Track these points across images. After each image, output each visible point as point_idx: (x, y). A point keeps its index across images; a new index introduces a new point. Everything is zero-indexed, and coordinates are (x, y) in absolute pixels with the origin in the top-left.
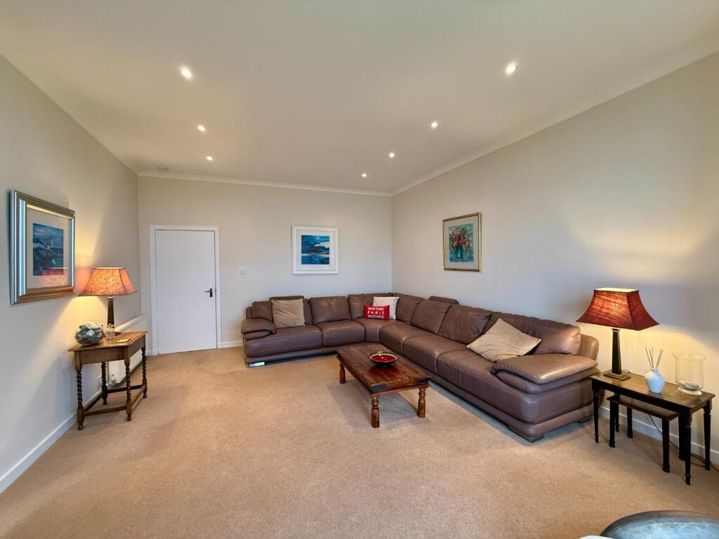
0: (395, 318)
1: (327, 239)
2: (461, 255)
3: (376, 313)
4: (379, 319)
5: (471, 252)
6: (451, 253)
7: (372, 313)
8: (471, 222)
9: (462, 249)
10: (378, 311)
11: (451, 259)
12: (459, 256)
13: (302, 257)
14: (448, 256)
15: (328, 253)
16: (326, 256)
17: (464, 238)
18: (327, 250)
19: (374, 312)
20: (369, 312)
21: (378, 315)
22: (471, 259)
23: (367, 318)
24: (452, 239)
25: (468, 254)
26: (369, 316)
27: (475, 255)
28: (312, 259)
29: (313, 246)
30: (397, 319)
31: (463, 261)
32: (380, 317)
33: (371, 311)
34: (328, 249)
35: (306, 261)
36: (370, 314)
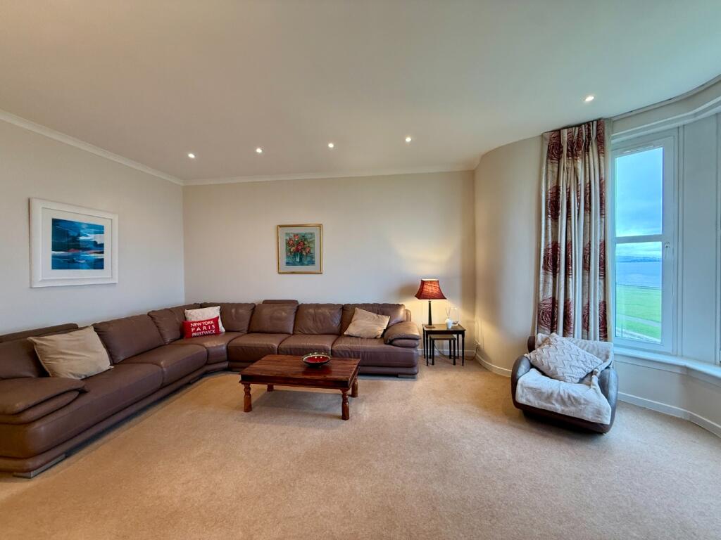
0: (224, 331)
1: (100, 230)
2: (301, 259)
3: (204, 328)
4: (207, 335)
5: (312, 257)
6: (288, 257)
7: (199, 329)
8: (312, 232)
9: (301, 255)
10: (207, 326)
11: (288, 264)
12: (298, 260)
13: (54, 257)
14: (284, 260)
15: (102, 252)
16: (99, 256)
17: (304, 244)
18: (100, 247)
19: (201, 327)
20: (193, 329)
21: (208, 330)
22: (312, 263)
23: (192, 337)
24: (289, 244)
25: (309, 259)
26: (194, 334)
27: (317, 259)
28: (73, 261)
29: (75, 239)
30: (226, 331)
31: (303, 264)
32: (210, 332)
33: (196, 328)
34: (102, 245)
35: (58, 264)
36: (195, 331)
